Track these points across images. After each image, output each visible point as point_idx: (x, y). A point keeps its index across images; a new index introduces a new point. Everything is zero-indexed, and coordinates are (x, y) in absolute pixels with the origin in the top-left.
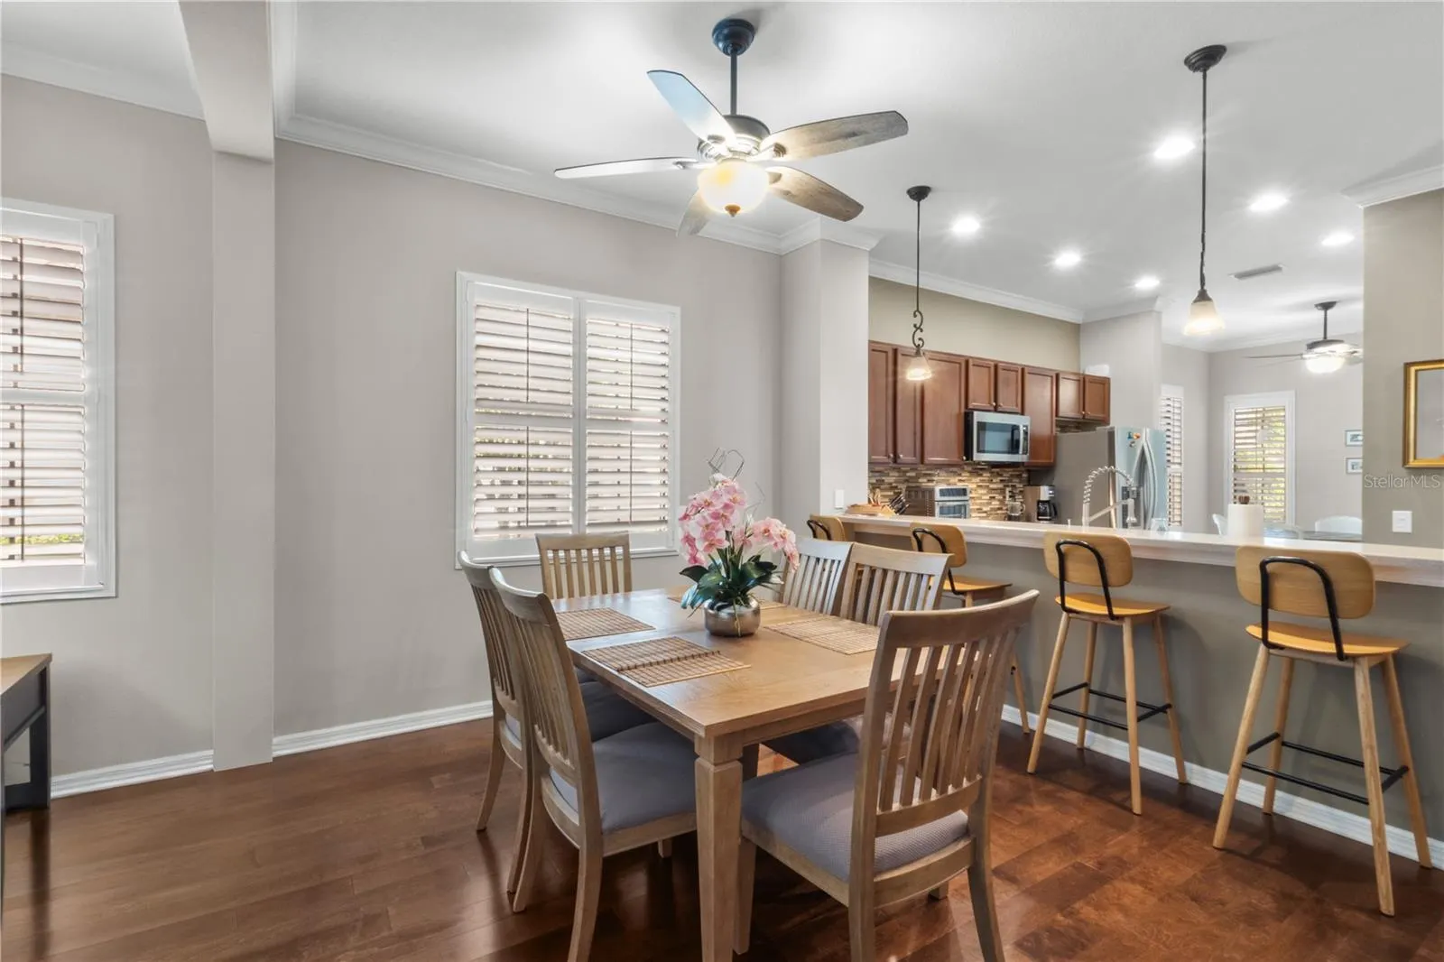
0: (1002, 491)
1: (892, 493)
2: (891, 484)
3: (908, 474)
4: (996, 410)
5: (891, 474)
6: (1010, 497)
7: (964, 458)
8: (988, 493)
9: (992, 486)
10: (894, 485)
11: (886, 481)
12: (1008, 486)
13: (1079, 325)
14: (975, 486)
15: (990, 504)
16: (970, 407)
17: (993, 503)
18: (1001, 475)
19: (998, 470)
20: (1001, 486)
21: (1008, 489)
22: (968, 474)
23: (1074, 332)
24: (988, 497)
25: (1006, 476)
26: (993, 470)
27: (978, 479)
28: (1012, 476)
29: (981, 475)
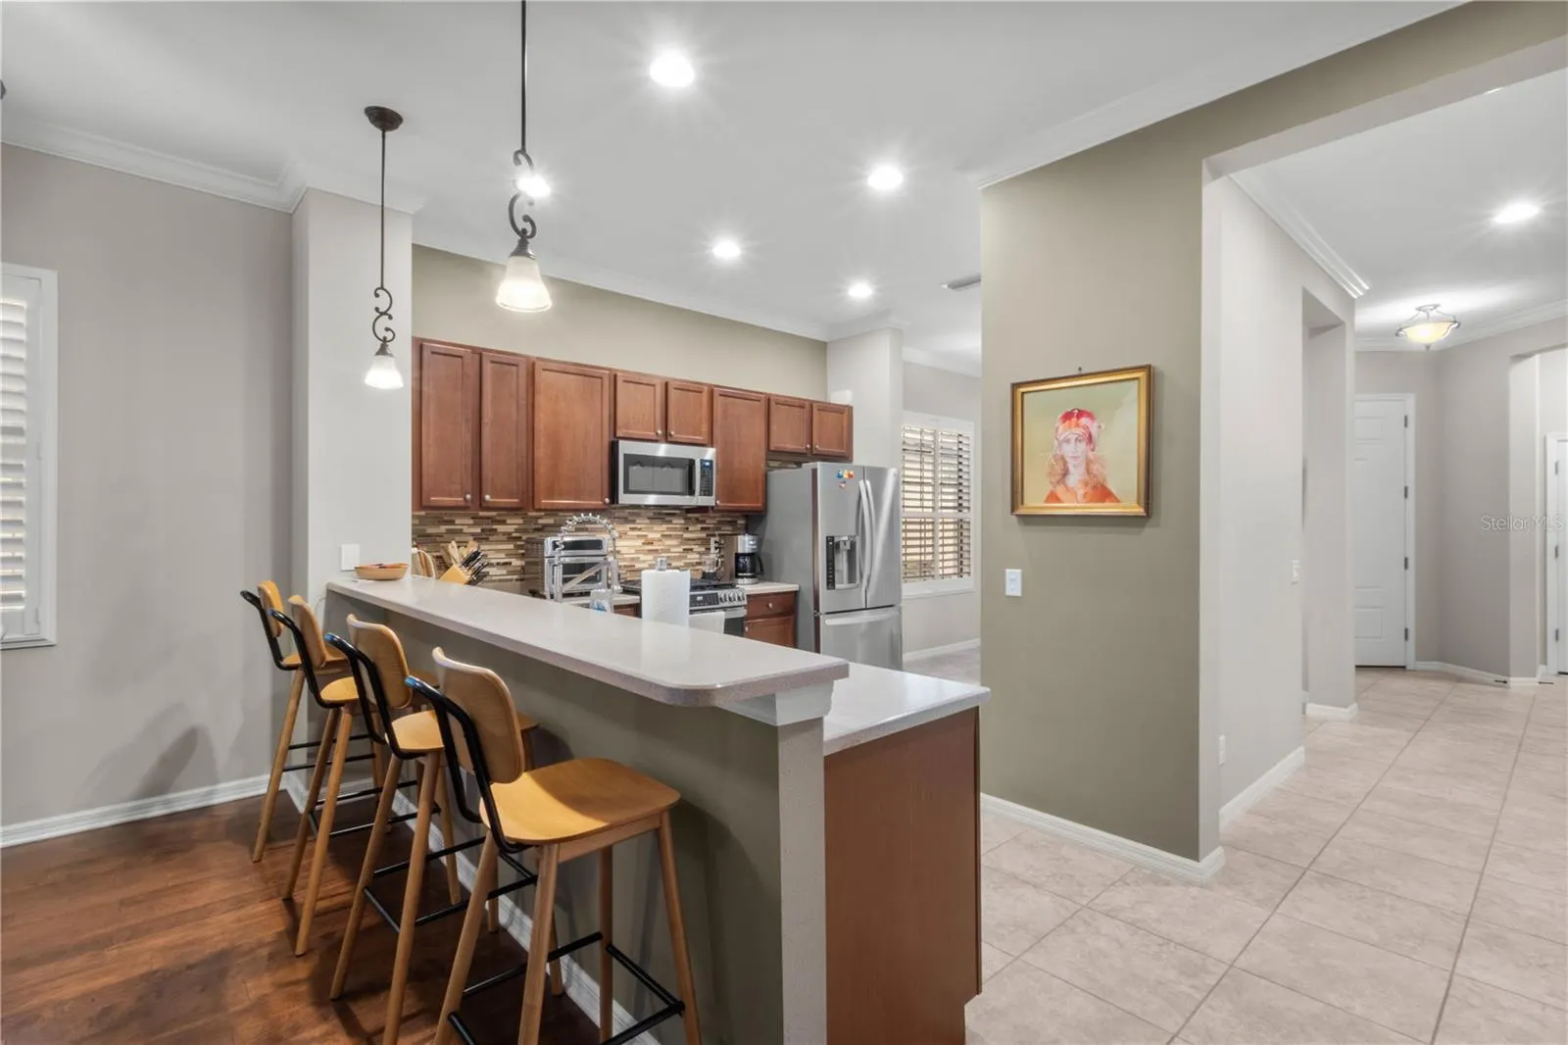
0: (705, 542)
1: (511, 546)
2: (510, 534)
3: (540, 521)
4: (667, 438)
5: (508, 521)
6: (716, 548)
7: (607, 500)
8: (681, 544)
9: (686, 535)
10: (514, 535)
11: (499, 531)
12: (714, 535)
13: (825, 344)
14: (658, 535)
15: (685, 557)
16: (618, 435)
17: (689, 556)
18: (703, 522)
19: (697, 515)
20: (703, 535)
21: (713, 539)
22: (648, 521)
23: (819, 350)
24: (681, 550)
25: (710, 523)
26: (689, 515)
27: (665, 526)
28: (719, 522)
29: (670, 522)
